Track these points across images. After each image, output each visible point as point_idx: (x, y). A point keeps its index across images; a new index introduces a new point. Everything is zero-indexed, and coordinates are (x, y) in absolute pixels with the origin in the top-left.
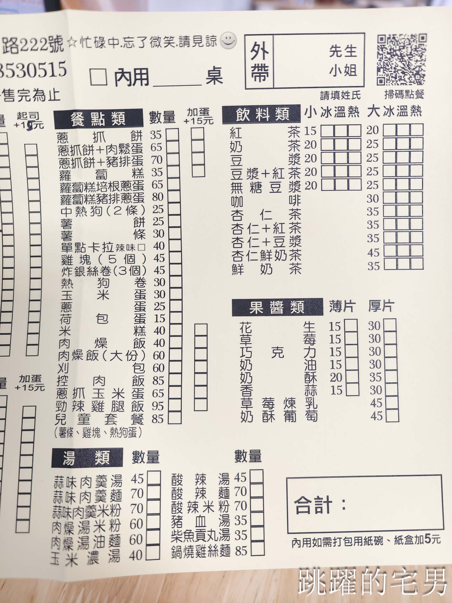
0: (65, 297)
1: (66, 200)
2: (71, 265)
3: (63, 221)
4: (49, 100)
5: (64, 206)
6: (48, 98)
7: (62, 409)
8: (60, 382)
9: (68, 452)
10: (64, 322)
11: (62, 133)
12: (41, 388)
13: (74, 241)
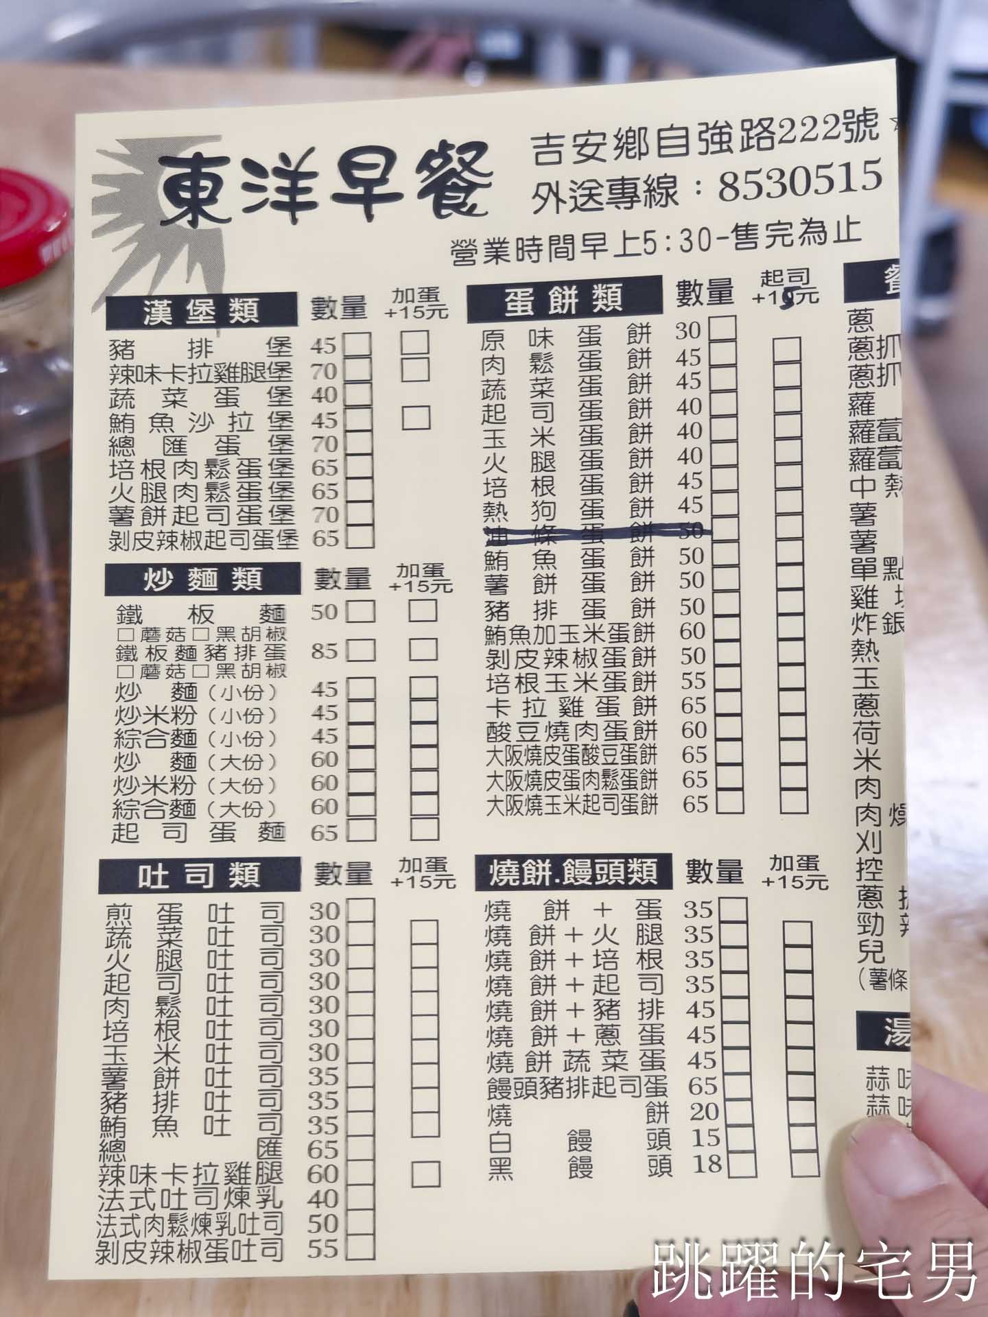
0: (861, 683)
1: (862, 460)
2: (873, 608)
3: (855, 507)
4: (835, 242)
5: (858, 475)
6: (832, 235)
7: (872, 930)
8: (864, 872)
9: (895, 1020)
10: (863, 739)
11: (860, 310)
12: (819, 882)
13: (880, 554)
